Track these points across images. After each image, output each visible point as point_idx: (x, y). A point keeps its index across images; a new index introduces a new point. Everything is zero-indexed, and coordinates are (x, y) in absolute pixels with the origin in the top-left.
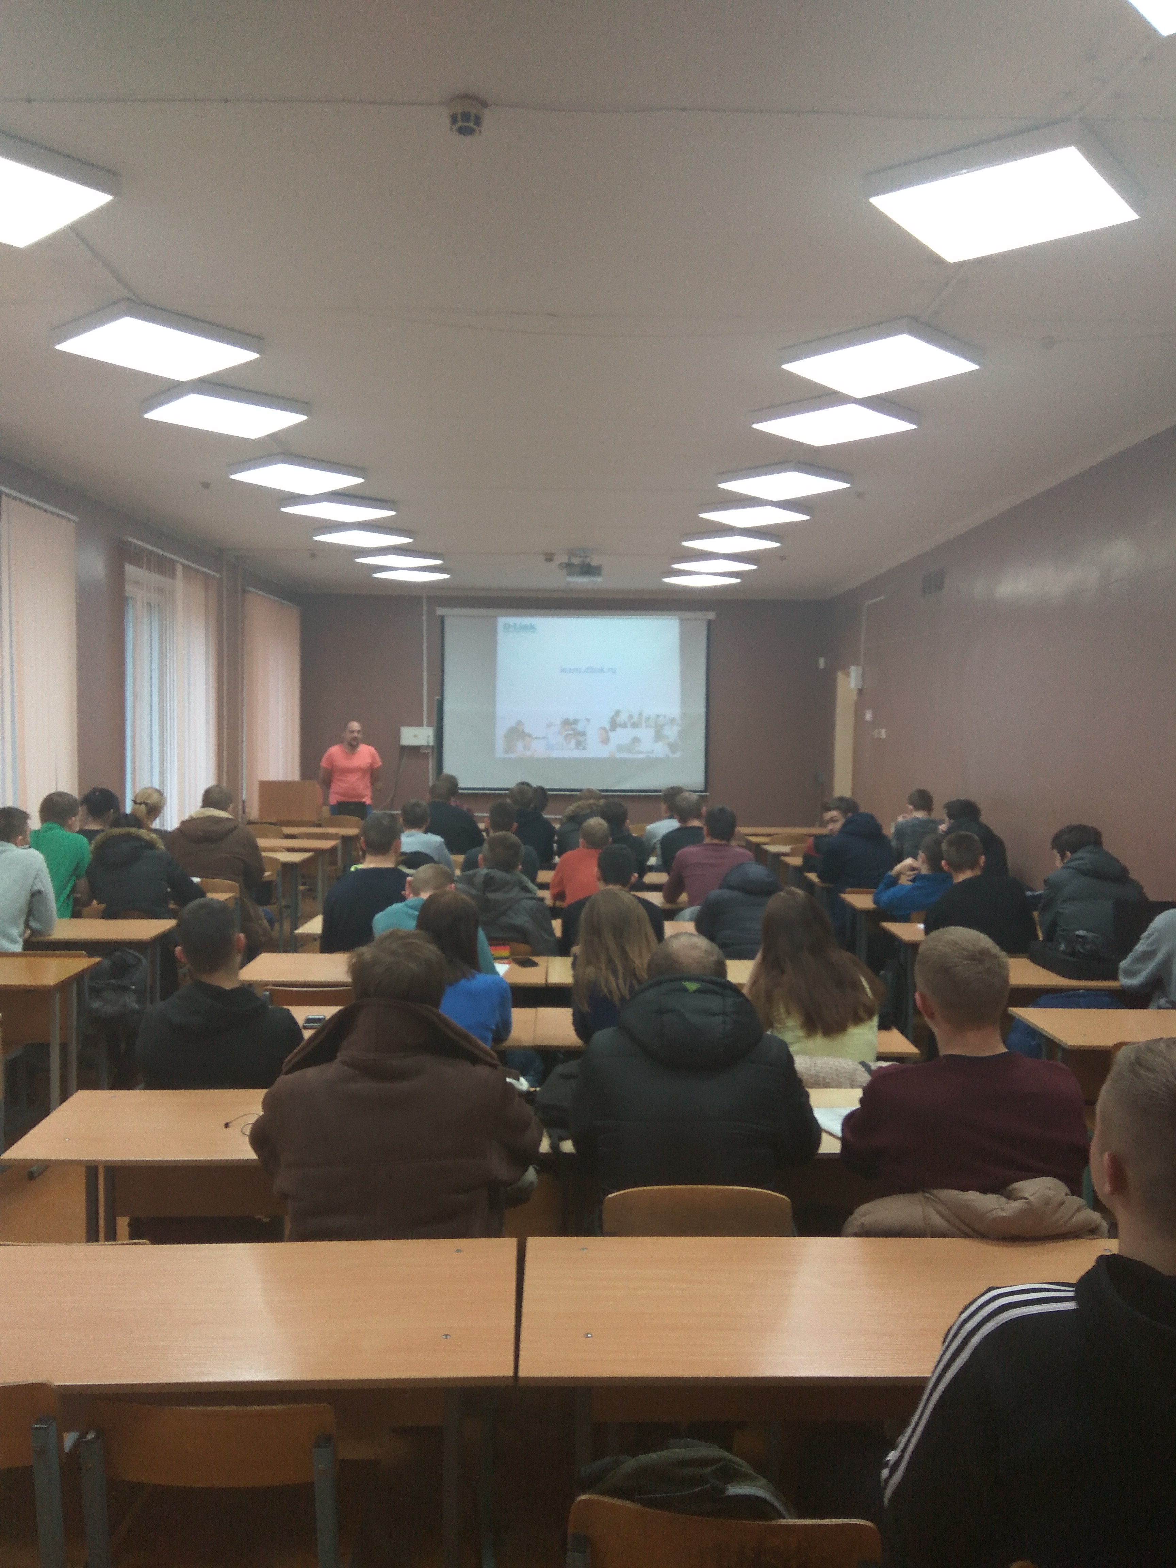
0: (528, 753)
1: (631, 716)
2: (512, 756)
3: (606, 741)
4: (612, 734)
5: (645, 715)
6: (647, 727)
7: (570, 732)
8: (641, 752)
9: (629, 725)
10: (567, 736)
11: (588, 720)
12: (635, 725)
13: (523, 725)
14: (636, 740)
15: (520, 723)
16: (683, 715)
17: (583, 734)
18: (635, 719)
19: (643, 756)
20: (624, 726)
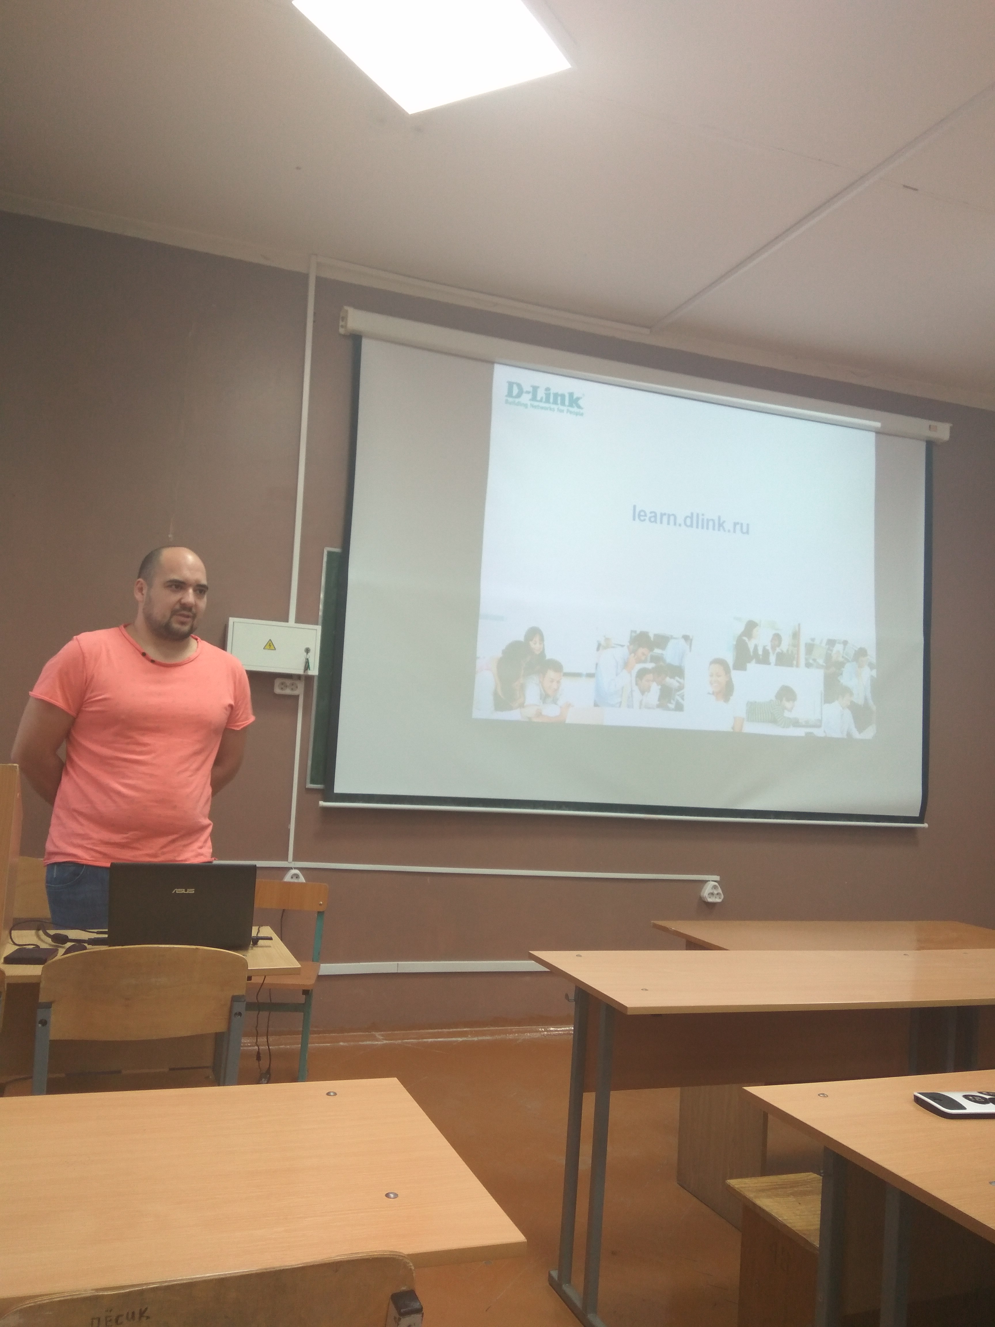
0: (551, 711)
1: (777, 638)
2: (514, 715)
3: (726, 692)
4: (736, 676)
5: (804, 639)
6: (808, 665)
7: (650, 666)
8: (796, 723)
9: (773, 658)
10: (641, 674)
11: (686, 638)
12: (785, 660)
13: (542, 639)
14: (786, 693)
15: (534, 633)
16: (880, 644)
17: (678, 671)
18: (785, 646)
19: (800, 732)
20: (764, 660)
